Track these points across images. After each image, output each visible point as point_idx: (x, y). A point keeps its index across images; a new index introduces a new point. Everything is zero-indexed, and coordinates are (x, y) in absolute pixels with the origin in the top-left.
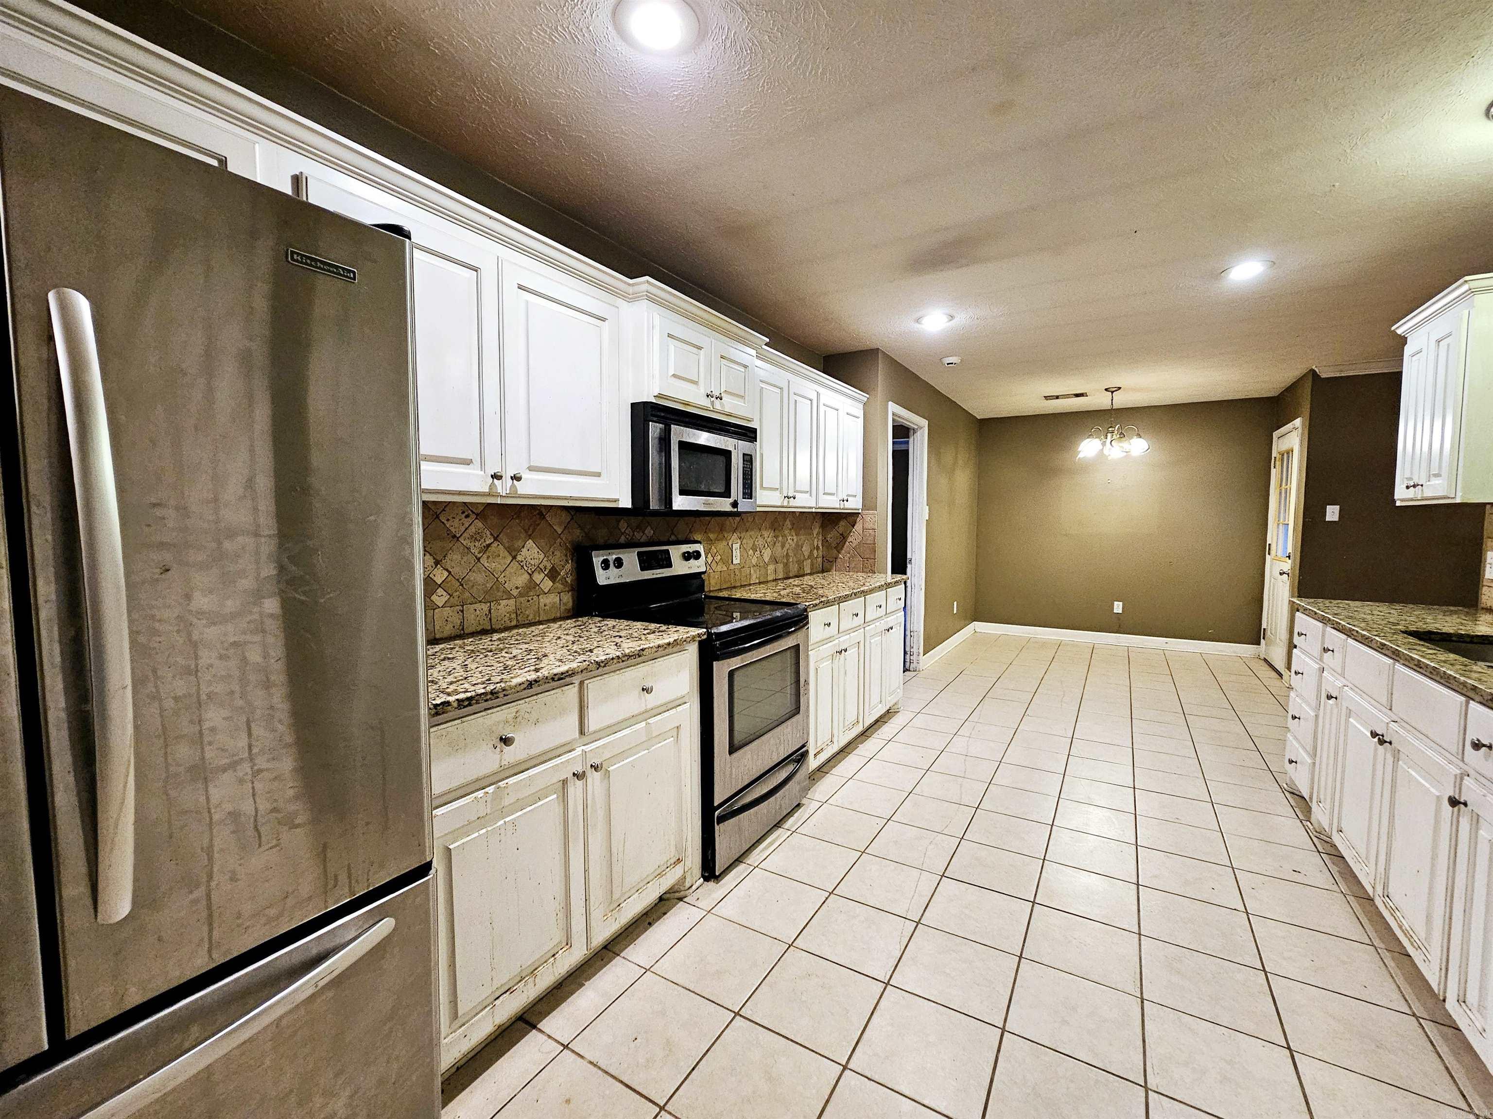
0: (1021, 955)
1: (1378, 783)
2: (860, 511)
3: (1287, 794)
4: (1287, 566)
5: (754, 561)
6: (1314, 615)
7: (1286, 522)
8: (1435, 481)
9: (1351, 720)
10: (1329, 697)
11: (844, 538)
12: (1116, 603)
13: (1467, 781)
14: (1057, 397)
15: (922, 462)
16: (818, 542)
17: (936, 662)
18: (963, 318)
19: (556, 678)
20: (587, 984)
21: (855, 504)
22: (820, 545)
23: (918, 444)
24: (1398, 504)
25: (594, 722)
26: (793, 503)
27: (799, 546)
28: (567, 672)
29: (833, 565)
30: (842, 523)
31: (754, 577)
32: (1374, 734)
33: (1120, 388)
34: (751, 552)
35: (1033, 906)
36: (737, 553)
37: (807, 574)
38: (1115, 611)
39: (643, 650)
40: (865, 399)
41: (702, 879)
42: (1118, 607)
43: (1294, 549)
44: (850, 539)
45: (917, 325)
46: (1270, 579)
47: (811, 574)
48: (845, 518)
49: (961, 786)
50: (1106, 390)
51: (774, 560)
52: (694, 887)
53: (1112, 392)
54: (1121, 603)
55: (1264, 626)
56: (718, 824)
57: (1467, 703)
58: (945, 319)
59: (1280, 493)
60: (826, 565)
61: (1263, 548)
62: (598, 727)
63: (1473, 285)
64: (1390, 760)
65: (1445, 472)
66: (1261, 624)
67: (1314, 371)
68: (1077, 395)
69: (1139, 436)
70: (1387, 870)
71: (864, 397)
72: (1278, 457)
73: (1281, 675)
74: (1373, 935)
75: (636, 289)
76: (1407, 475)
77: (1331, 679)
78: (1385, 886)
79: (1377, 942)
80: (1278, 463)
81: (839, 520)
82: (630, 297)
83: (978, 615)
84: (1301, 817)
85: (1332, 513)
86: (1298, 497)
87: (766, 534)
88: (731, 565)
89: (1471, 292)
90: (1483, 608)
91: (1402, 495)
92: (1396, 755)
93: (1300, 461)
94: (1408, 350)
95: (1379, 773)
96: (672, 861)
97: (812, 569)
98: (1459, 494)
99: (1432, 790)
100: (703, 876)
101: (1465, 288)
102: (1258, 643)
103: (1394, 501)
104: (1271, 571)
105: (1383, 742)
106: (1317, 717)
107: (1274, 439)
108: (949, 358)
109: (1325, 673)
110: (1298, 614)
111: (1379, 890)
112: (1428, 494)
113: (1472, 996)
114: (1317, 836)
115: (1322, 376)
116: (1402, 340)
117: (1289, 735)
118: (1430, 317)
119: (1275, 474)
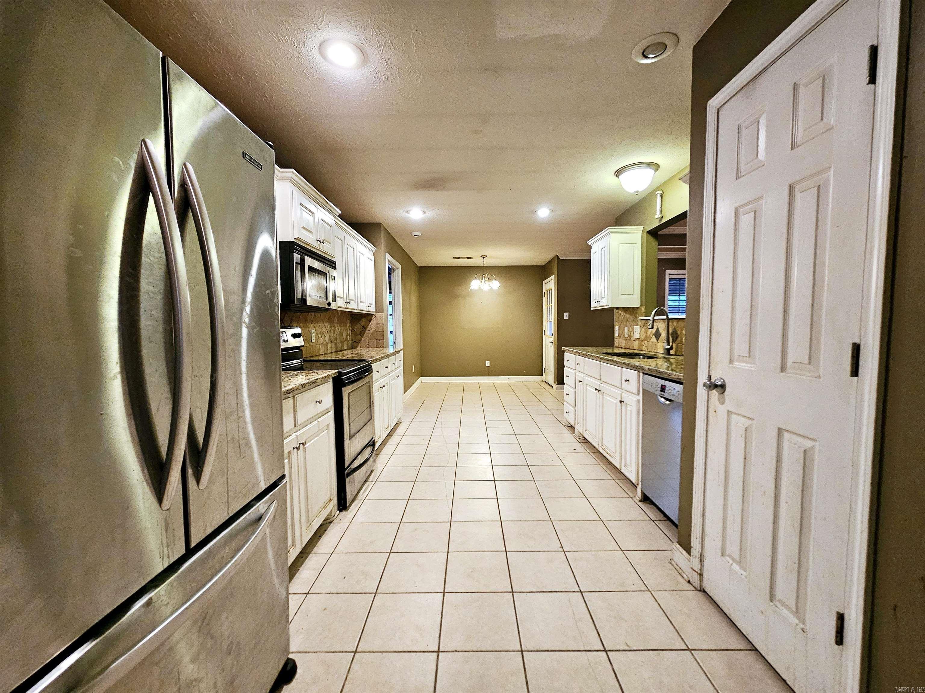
1: (598, 406)
2: (374, 313)
3: (566, 427)
4: (552, 339)
5: (322, 341)
6: (575, 353)
7: (550, 320)
8: (603, 300)
9: (588, 388)
10: (580, 381)
11: (365, 328)
12: (487, 361)
13: (623, 394)
14: (459, 258)
16: (349, 331)
17: (409, 398)
18: (430, 214)
19: (288, 392)
20: (300, 569)
21: (373, 309)
22: (350, 333)
23: (396, 277)
24: (592, 309)
25: (300, 420)
26: (349, 306)
27: (341, 334)
28: (292, 389)
29: (358, 345)
30: (363, 320)
31: (322, 351)
32: (596, 390)
33: (487, 256)
34: (320, 336)
36: (313, 336)
37: (345, 350)
38: (487, 365)
39: (317, 379)
40: (375, 250)
41: (338, 511)
42: (488, 363)
43: (555, 332)
44: (368, 329)
45: (406, 214)
46: (545, 346)
47: (347, 350)
48: (365, 317)
50: (481, 256)
51: (331, 341)
52: (336, 515)
53: (484, 258)
54: (489, 361)
55: (544, 367)
56: (347, 478)
57: (622, 369)
58: (421, 213)
59: (547, 308)
60: (355, 345)
61: (542, 332)
62: (302, 421)
63: (611, 230)
64: (601, 396)
65: (606, 297)
67: (558, 256)
68: (468, 258)
69: (495, 279)
70: (602, 437)
71: (374, 249)
72: (546, 292)
73: (552, 387)
74: (599, 461)
75: (284, 174)
76: (595, 298)
77: (579, 375)
78: (602, 443)
79: (600, 463)
80: (546, 295)
81: (362, 318)
82: (278, 178)
83: (423, 374)
84: (571, 433)
85: (566, 316)
86: (555, 309)
87: (326, 325)
88: (311, 343)
89: (609, 233)
90: (616, 347)
91: (594, 305)
92: (603, 395)
93: (555, 294)
94: (593, 251)
95: (597, 402)
96: (328, 500)
97: (347, 347)
98: (610, 304)
99: (614, 401)
100: (338, 509)
101: (608, 231)
102: (542, 375)
103: (591, 308)
104: (546, 342)
105: (599, 391)
106: (575, 391)
107: (544, 284)
108: (416, 233)
109: (577, 374)
110: (565, 353)
111: (600, 445)
112: (601, 305)
113: (628, 462)
114: (577, 438)
115: (561, 258)
116: (590, 247)
117: (565, 403)
118: (599, 240)
119: (545, 299)
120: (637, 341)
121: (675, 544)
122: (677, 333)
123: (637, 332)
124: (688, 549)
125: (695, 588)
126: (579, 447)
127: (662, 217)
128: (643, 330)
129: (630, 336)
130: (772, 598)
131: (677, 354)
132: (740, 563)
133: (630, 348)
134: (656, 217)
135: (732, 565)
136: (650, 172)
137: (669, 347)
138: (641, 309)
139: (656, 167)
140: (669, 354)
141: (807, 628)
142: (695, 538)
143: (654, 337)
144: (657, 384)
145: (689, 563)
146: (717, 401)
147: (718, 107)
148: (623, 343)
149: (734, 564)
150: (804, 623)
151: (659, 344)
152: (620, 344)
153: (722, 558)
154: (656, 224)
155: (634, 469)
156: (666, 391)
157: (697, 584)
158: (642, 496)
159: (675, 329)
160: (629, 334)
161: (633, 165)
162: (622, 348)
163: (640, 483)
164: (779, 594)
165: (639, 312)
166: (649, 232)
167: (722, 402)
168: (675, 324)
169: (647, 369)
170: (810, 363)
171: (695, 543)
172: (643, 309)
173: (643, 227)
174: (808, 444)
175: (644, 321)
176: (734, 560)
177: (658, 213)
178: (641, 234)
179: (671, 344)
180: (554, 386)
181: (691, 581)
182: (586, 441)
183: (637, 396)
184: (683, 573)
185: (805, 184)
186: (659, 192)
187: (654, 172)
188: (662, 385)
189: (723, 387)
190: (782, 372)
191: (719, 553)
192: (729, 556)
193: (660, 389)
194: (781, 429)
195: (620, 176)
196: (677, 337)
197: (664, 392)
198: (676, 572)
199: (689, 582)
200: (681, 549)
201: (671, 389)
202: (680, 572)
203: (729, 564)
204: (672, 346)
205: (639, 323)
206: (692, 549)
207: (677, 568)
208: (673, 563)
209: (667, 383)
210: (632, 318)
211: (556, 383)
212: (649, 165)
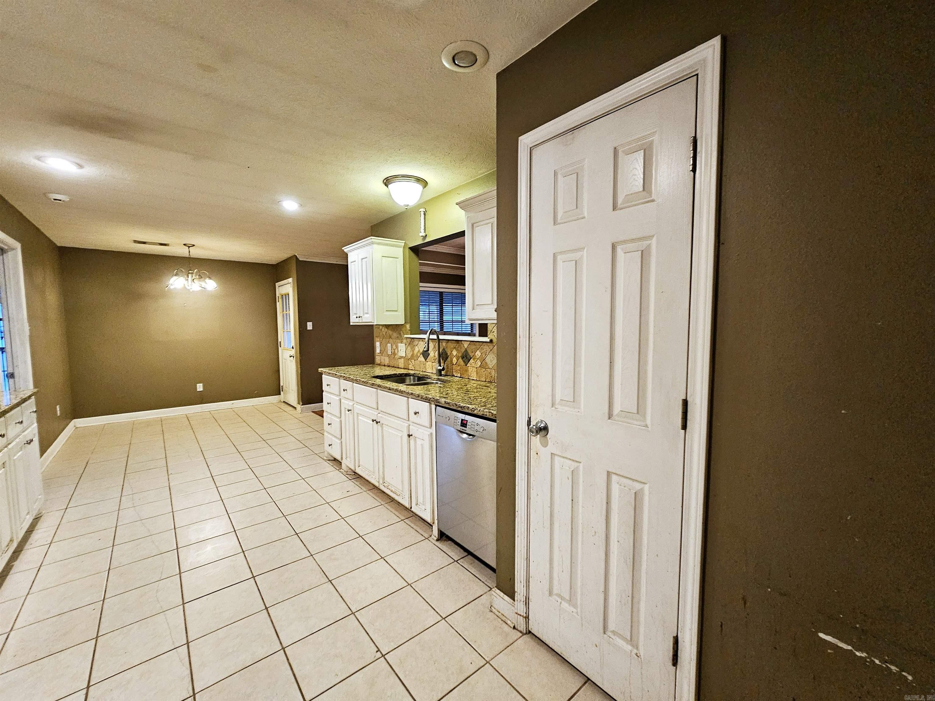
0: (266, 607)
1: (376, 439)
3: (328, 461)
4: (294, 353)
6: (335, 376)
7: (289, 330)
8: (366, 316)
9: (360, 418)
10: (348, 410)
12: (198, 385)
13: (412, 427)
14: (144, 243)
15: (18, 283)
24: (351, 324)
32: (373, 421)
33: (194, 245)
35: (254, 579)
38: (198, 390)
42: (200, 387)
43: (295, 344)
46: (282, 360)
49: (153, 542)
50: (185, 245)
53: (189, 247)
54: (201, 384)
55: (281, 384)
57: (408, 399)
58: (73, 166)
59: (283, 316)
61: (276, 345)
63: (373, 240)
64: (380, 428)
65: (370, 312)
66: (280, 384)
67: (296, 256)
68: (162, 245)
69: (210, 278)
70: (383, 472)
72: (280, 297)
73: (295, 408)
76: (355, 313)
77: (347, 402)
78: (384, 479)
80: (280, 300)
84: (338, 469)
85: (310, 326)
86: (294, 317)
89: (373, 243)
90: (379, 366)
91: (354, 320)
92: (382, 427)
93: (294, 300)
94: (350, 259)
95: (376, 434)
98: (375, 321)
99: (399, 435)
101: (371, 241)
102: (280, 394)
103: (349, 323)
104: (282, 356)
105: (377, 423)
106: (341, 421)
107: (277, 287)
108: (57, 195)
109: (342, 401)
110: (323, 376)
111: (381, 482)
112: (364, 321)
113: (420, 500)
114: (347, 474)
115: (300, 259)
116: (347, 255)
117: (325, 434)
118: (358, 248)
119: (279, 305)
120: (403, 359)
121: (493, 589)
122: (447, 354)
123: (402, 349)
124: (511, 594)
125: (521, 632)
126: (352, 486)
127: (426, 235)
128: (409, 348)
129: (394, 354)
130: (605, 629)
131: (448, 374)
132: (570, 601)
133: (395, 366)
134: (421, 234)
135: (561, 603)
136: (419, 187)
137: (441, 368)
138: (406, 327)
139: (424, 183)
140: (441, 375)
141: (642, 653)
142: (519, 582)
143: (421, 356)
144: (456, 418)
145: (513, 608)
146: (539, 444)
147: (531, 146)
148: (386, 361)
149: (563, 602)
150: (637, 648)
151: (427, 364)
152: (382, 361)
153: (550, 598)
154: (419, 242)
155: (429, 507)
156: (468, 426)
157: (522, 628)
158: (438, 536)
159: (444, 349)
160: (393, 352)
161: (403, 176)
162: (385, 365)
163: (436, 522)
164: (611, 626)
165: (403, 329)
166: (412, 249)
167: (545, 445)
168: (444, 344)
169: (443, 403)
170: (638, 413)
171: (520, 587)
172: (408, 326)
173: (404, 242)
174: (638, 486)
175: (410, 339)
176: (562, 598)
177: (422, 231)
178: (402, 249)
179: (442, 364)
180: (299, 407)
181: (516, 627)
182: (356, 476)
183: (429, 430)
184: (507, 620)
185: (630, 246)
186: (422, 210)
187: (422, 189)
188: (462, 420)
189: (545, 429)
190: (609, 419)
191: (547, 593)
192: (559, 595)
193: (460, 423)
194: (610, 472)
195: (389, 186)
196: (447, 358)
197: (466, 427)
198: (499, 620)
199: (514, 628)
200: (502, 594)
201: (473, 424)
202: (504, 619)
203: (559, 603)
204: (444, 367)
205: (405, 341)
206: (516, 594)
207: (499, 615)
208: (494, 610)
209: (467, 418)
210: (395, 335)
211: (301, 404)
212: (419, 180)
